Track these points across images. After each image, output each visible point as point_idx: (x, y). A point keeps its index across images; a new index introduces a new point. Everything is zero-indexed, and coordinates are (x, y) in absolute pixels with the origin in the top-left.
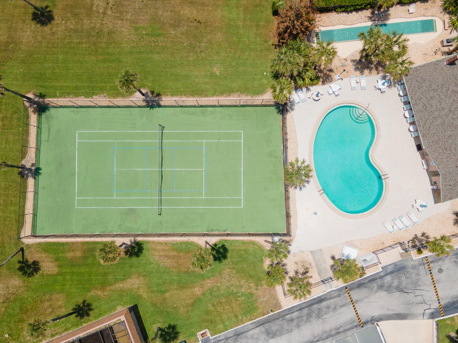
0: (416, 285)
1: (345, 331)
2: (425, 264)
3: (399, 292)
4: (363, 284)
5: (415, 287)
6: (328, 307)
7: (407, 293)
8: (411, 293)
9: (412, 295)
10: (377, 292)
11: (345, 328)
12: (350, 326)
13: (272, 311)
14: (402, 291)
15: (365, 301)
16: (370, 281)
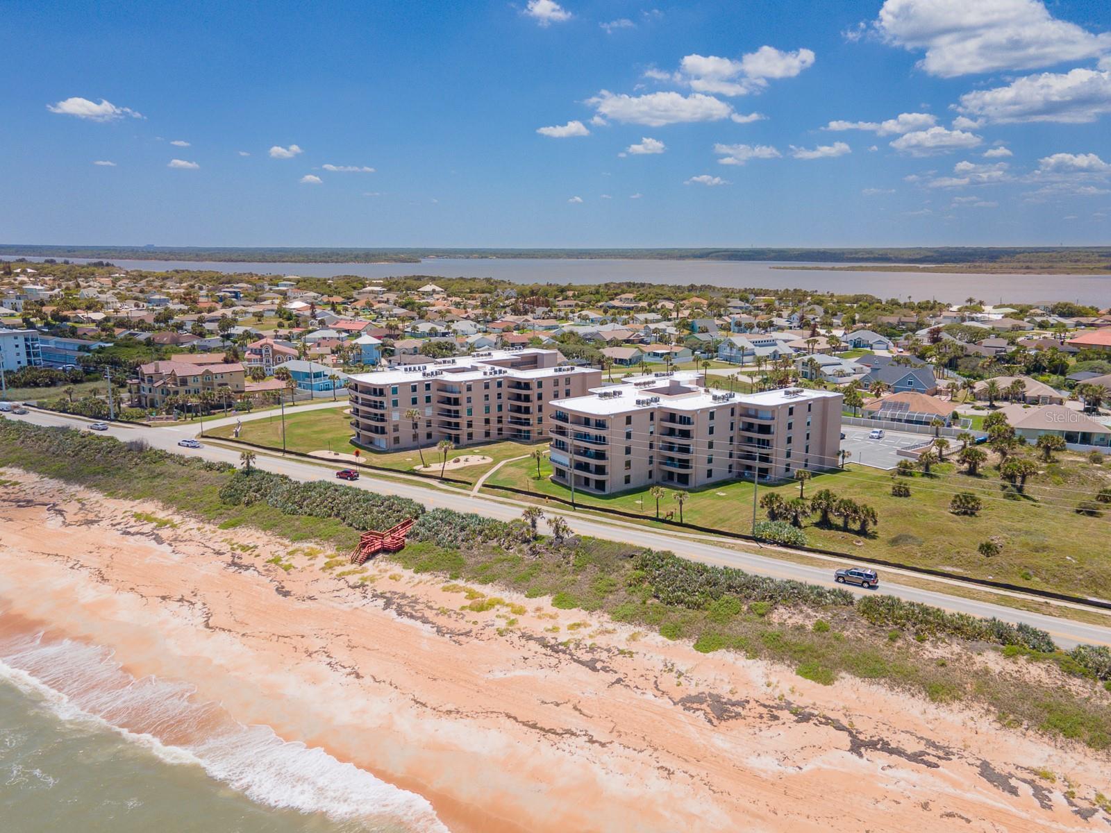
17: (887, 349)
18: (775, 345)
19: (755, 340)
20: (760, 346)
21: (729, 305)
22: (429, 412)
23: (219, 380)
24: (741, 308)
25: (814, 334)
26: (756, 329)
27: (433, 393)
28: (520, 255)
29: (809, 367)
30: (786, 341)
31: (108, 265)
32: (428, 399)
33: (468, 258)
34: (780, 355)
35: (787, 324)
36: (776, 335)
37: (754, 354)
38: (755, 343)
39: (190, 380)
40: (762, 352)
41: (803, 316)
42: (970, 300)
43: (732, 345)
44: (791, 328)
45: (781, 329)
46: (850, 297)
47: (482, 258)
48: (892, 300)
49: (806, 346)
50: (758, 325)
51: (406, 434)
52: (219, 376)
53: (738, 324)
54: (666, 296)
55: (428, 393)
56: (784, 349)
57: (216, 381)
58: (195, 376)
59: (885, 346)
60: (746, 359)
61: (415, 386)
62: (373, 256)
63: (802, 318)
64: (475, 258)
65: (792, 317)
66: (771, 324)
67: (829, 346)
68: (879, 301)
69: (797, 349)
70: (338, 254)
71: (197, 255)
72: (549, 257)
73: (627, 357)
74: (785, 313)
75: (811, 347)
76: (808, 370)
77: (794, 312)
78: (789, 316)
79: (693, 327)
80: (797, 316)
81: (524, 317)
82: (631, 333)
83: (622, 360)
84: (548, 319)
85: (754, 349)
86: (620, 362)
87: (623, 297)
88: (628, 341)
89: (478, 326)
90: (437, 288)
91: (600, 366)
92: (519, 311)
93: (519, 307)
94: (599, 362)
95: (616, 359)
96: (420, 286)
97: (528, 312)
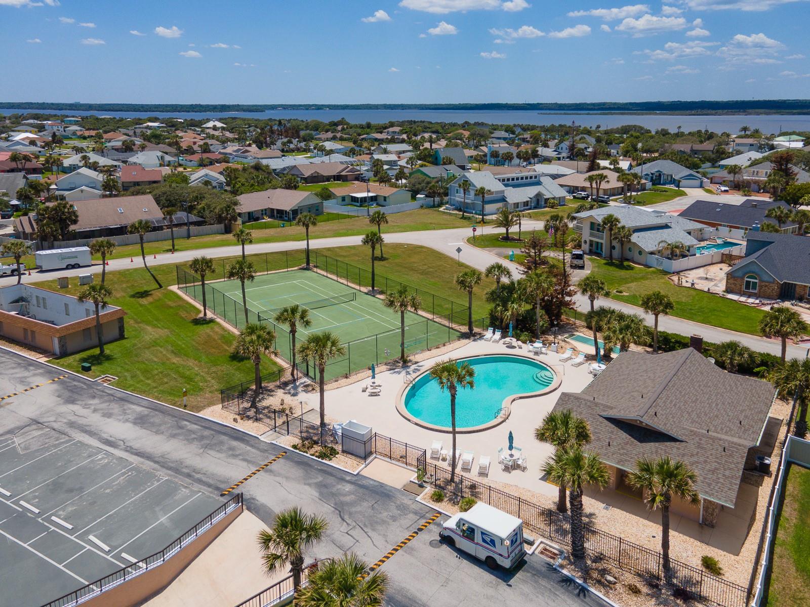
0: (370, 524)
1: (200, 481)
2: (426, 518)
3: (333, 509)
4: (310, 466)
5: (365, 525)
6: (231, 449)
7: (343, 520)
8: (348, 524)
9: (344, 528)
10: (309, 485)
11: (204, 479)
12: (211, 481)
13: (185, 406)
14: (340, 512)
15: (278, 479)
16: (321, 470)
17: (701, 186)
18: (539, 183)
19: (506, 176)
20: (514, 186)
21: (492, 135)
24: (505, 139)
25: (593, 166)
26: (516, 161)
29: (606, 234)
30: (554, 177)
34: (547, 200)
35: (554, 154)
36: (540, 168)
37: (503, 199)
38: (507, 182)
40: (516, 196)
41: (573, 145)
42: (745, 129)
43: (466, 185)
44: (559, 159)
45: (547, 160)
46: (618, 128)
48: (663, 130)
49: (587, 184)
50: (519, 156)
53: (495, 154)
54: (434, 129)
56: (552, 189)
59: (697, 182)
60: (489, 208)
63: (572, 148)
64: (313, 109)
65: (560, 146)
66: (535, 154)
67: (621, 184)
68: (649, 131)
69: (572, 190)
73: (285, 207)
74: (552, 143)
75: (594, 185)
76: (603, 240)
77: (561, 142)
78: (556, 145)
79: (436, 158)
80: (566, 144)
81: (248, 148)
82: (345, 166)
83: (280, 212)
84: (287, 151)
85: (503, 191)
86: (279, 215)
87: (391, 130)
88: (338, 177)
89: (168, 158)
90: (219, 124)
91: (222, 226)
92: (266, 142)
93: (265, 139)
94: (220, 219)
95: (272, 210)
96: (205, 123)
97: (273, 143)
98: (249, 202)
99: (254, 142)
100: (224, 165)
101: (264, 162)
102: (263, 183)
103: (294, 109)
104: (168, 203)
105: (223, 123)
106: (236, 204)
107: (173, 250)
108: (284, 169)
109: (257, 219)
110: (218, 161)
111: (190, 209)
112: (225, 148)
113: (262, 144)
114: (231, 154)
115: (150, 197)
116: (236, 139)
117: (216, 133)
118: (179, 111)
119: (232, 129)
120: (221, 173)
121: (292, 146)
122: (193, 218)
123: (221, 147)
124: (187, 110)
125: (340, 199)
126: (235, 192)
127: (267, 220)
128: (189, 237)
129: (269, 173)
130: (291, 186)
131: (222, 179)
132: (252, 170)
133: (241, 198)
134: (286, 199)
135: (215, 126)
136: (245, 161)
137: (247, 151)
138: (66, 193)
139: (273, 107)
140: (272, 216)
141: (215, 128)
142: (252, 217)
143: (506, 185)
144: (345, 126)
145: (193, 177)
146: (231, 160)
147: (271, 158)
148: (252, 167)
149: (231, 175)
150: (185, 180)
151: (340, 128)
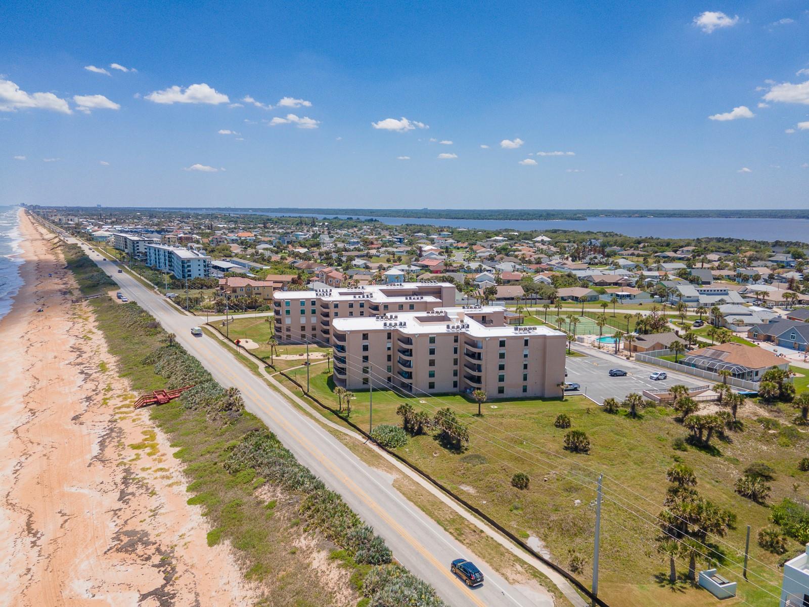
18: (726, 294)
22: (314, 320)
23: (256, 291)
25: (791, 288)
27: (317, 307)
28: (675, 214)
31: (375, 220)
32: (314, 312)
33: (630, 217)
37: (698, 301)
38: (703, 291)
39: (238, 290)
47: (642, 217)
51: (296, 333)
52: (256, 289)
55: (313, 307)
56: (734, 298)
57: (254, 292)
58: (241, 287)
61: (315, 301)
62: (553, 215)
64: (636, 217)
70: (529, 214)
71: (439, 215)
72: (700, 216)
73: (579, 296)
81: (565, 261)
82: (621, 277)
83: (577, 298)
84: (593, 264)
85: (698, 297)
86: (576, 299)
87: (685, 249)
88: (616, 284)
89: (518, 267)
90: (546, 239)
91: (550, 301)
92: (579, 257)
93: (579, 254)
94: (549, 298)
95: (573, 297)
96: (535, 237)
97: (583, 258)
98: (562, 292)
99: (571, 256)
100: (552, 273)
101: (574, 272)
102: (571, 284)
103: (616, 216)
104: (527, 289)
105: (549, 237)
106: (556, 292)
107: (531, 307)
108: (585, 277)
109: (565, 300)
110: (546, 270)
111: (537, 293)
112: (551, 261)
113: (576, 258)
114: (554, 265)
115: (520, 286)
116: (558, 252)
117: (545, 247)
118: (510, 219)
119: (556, 243)
120: (549, 277)
121: (596, 261)
122: (539, 297)
123: (548, 260)
124: (517, 217)
125: (610, 295)
126: (556, 288)
127: (570, 301)
128: (536, 304)
129: (576, 279)
130: (585, 286)
131: (550, 281)
132: (566, 277)
133: (559, 290)
134: (580, 292)
135: (542, 240)
136: (563, 270)
137: (565, 264)
138: (480, 283)
139: (595, 214)
140: (573, 300)
141: (543, 242)
142: (563, 299)
143: (700, 294)
144: (646, 244)
145: (535, 279)
146: (554, 269)
147: (580, 270)
148: (566, 275)
149: (554, 279)
150: (531, 279)
151: (641, 245)
